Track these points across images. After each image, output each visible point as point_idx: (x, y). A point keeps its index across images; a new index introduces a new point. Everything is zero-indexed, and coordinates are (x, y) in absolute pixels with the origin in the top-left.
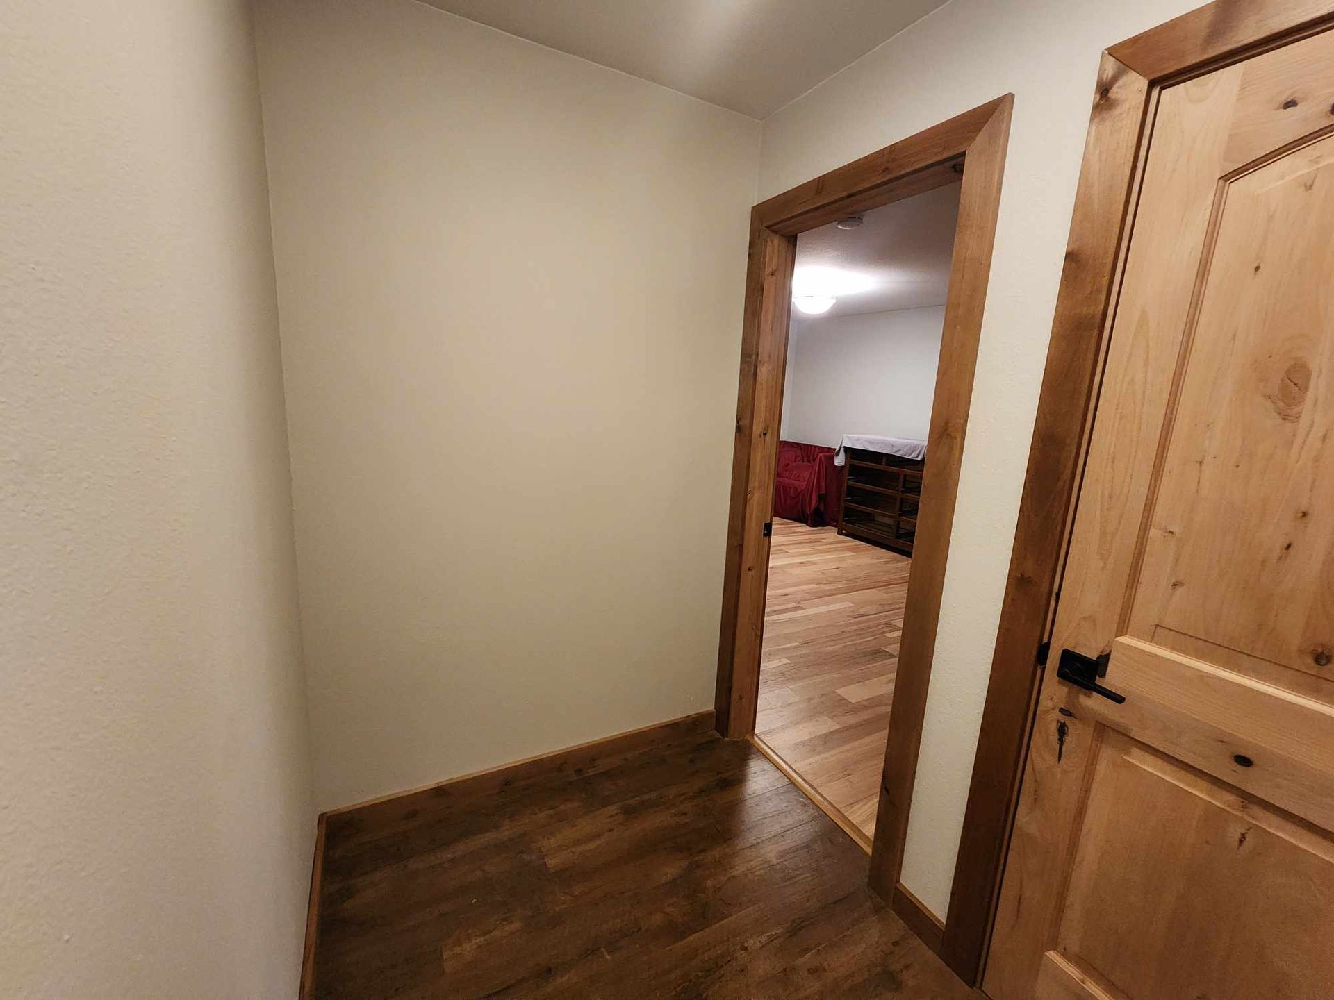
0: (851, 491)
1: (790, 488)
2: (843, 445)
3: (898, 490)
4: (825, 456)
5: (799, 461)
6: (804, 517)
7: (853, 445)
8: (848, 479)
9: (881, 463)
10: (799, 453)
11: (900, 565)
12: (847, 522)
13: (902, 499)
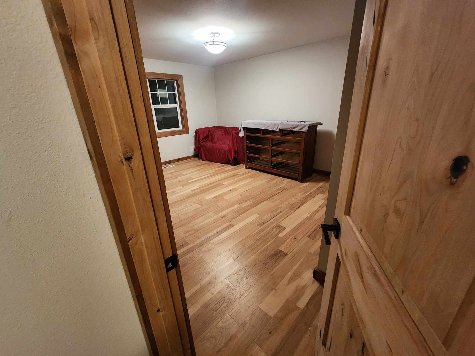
0: (249, 148)
1: (221, 149)
2: (242, 126)
3: (269, 146)
4: (234, 132)
5: (224, 135)
6: (229, 162)
7: (247, 126)
8: (247, 142)
9: (260, 134)
10: (223, 131)
11: (275, 181)
12: (249, 162)
13: (272, 150)
